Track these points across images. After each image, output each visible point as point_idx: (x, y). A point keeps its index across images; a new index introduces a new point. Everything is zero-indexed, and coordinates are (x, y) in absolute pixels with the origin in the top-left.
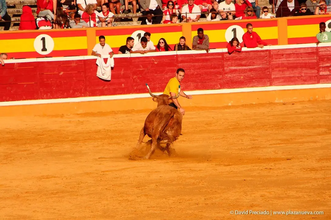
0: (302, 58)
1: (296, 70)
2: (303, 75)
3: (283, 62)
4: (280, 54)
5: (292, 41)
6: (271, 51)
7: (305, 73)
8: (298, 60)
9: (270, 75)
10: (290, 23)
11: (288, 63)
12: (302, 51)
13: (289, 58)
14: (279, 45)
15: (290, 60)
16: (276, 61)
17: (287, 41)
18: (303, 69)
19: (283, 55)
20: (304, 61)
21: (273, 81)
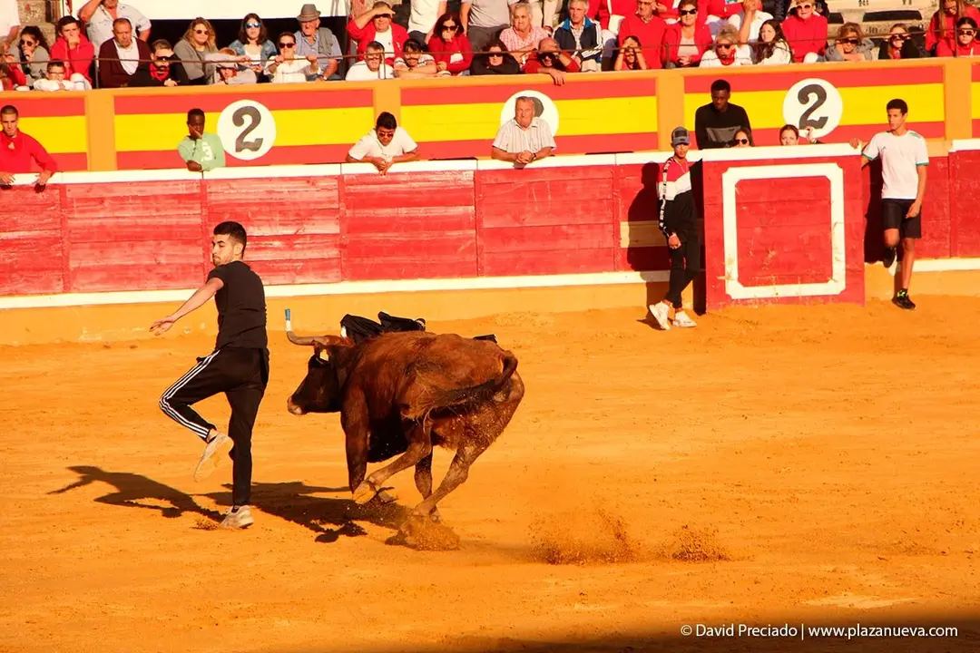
0: (158, 210)
1: (144, 245)
2: (163, 261)
3: (104, 221)
4: (95, 197)
5: (128, 160)
6: (68, 188)
7: (168, 255)
8: (147, 217)
9: (65, 258)
10: (123, 107)
11: (119, 226)
12: (158, 190)
13: (122, 209)
14: (91, 171)
15: (124, 217)
16: (79, 220)
17: (113, 160)
18: (164, 243)
19: (102, 200)
20: (164, 221)
21: (75, 278)
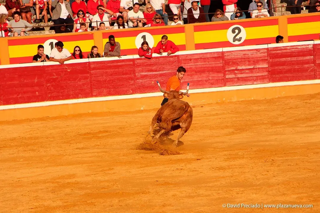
0: (209, 62)
1: (204, 74)
2: (211, 78)
3: (191, 66)
4: (189, 59)
5: (198, 46)
6: (180, 56)
7: (212, 77)
8: (205, 64)
10: (197, 29)
11: (196, 68)
12: (208, 56)
13: (197, 62)
14: (187, 50)
15: (198, 65)
17: (194, 46)
18: (210, 73)
19: (191, 60)
20: (211, 66)
21: (183, 85)
